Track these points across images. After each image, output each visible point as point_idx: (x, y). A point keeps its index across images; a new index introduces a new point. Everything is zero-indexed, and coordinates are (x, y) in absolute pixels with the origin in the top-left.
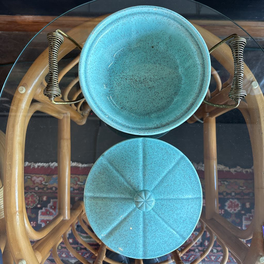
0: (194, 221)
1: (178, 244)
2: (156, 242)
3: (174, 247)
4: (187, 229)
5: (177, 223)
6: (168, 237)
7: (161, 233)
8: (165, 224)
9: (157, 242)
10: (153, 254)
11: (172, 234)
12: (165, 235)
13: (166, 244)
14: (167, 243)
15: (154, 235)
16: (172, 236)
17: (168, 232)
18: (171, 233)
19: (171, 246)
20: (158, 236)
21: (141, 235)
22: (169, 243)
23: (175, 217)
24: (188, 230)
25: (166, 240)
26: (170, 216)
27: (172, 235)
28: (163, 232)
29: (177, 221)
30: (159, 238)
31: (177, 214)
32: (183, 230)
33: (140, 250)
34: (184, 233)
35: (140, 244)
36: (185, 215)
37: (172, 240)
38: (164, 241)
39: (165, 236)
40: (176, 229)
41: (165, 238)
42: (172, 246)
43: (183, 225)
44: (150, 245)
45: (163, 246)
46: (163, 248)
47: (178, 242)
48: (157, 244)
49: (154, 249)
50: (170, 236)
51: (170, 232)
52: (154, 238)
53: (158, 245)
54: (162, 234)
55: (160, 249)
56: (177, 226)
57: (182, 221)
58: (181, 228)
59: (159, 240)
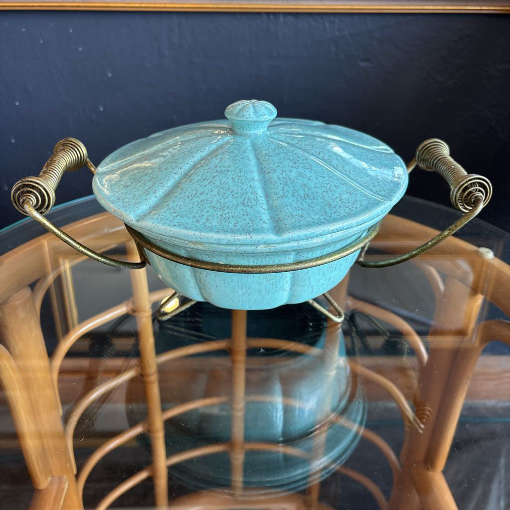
0: (334, 216)
1: (251, 229)
2: (201, 194)
3: (235, 228)
4: (302, 216)
5: (286, 188)
6: (240, 200)
7: (230, 181)
8: (255, 171)
9: (203, 197)
10: (171, 218)
11: (256, 200)
12: (236, 191)
13: (220, 213)
14: (226, 211)
15: (211, 178)
16: (251, 205)
17: (250, 190)
18: (253, 196)
19: (227, 223)
20: (218, 183)
21: (182, 170)
22: (231, 215)
23: (293, 175)
24: (303, 219)
25: (230, 204)
26: (282, 166)
27: (254, 202)
28: (237, 181)
29: (289, 183)
30: (216, 191)
31: (300, 174)
32: (291, 210)
33: (150, 201)
34: (287, 217)
35: (163, 186)
36: (320, 191)
37: (242, 212)
38: (222, 201)
39: (234, 193)
40: (275, 197)
41: (230, 198)
42: (231, 226)
43: (299, 203)
44: (182, 196)
45: (209, 214)
46: (205, 217)
47: (255, 226)
48: (199, 200)
49: (182, 210)
50: (246, 200)
51: (255, 193)
52: (206, 183)
53: (200, 205)
54: (231, 184)
55: (197, 215)
56: (281, 193)
57: (302, 193)
58: (288, 205)
59: (213, 193)
